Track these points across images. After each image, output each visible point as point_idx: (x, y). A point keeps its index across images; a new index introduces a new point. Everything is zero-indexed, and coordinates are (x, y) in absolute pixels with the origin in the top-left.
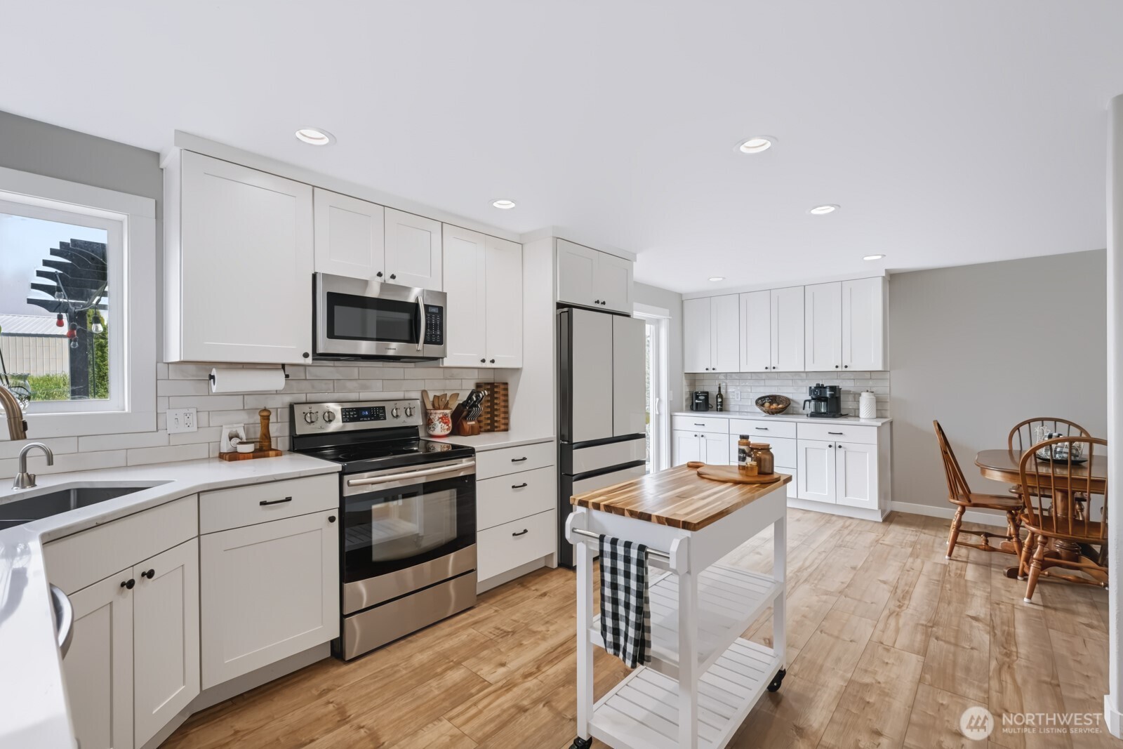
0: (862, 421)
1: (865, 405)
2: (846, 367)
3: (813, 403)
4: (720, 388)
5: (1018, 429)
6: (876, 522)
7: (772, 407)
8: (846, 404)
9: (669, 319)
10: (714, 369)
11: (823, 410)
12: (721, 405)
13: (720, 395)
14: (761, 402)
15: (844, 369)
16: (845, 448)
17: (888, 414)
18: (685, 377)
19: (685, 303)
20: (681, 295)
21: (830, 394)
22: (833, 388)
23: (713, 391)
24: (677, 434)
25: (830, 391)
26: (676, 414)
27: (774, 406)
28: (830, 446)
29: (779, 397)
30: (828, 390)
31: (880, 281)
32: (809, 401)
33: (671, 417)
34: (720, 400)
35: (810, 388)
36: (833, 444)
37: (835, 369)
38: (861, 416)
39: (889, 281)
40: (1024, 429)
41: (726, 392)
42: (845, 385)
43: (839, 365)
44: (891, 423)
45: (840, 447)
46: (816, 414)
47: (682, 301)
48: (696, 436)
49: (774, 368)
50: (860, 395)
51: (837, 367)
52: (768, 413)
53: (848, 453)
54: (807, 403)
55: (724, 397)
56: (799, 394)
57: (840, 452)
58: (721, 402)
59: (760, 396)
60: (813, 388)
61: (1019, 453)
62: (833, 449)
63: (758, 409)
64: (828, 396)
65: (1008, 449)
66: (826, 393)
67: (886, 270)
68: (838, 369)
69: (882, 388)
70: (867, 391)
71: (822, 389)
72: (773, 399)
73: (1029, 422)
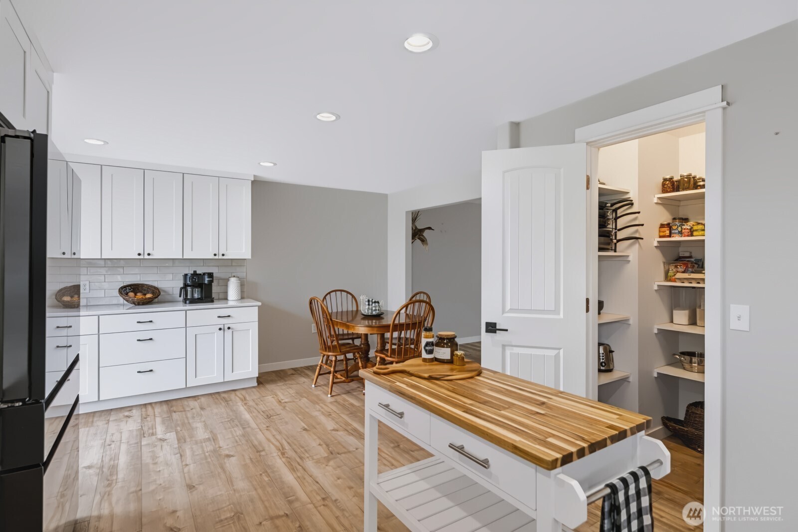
0: (230, 303)
1: (232, 289)
2: (223, 255)
3: (189, 289)
6: (254, 387)
7: (137, 297)
11: (198, 296)
14: (124, 291)
16: (232, 329)
17: (245, 294)
21: (208, 281)
22: (211, 275)
25: (208, 278)
27: (139, 296)
28: (220, 329)
29: (143, 285)
30: (206, 276)
32: (184, 288)
35: (186, 275)
36: (222, 327)
37: (212, 257)
38: (229, 299)
40: (328, 297)
43: (217, 253)
45: (229, 328)
46: (192, 300)
49: (148, 254)
50: (228, 280)
51: (215, 255)
52: (134, 303)
53: (234, 332)
54: (183, 290)
56: (172, 283)
57: (228, 333)
60: (188, 276)
62: (222, 331)
63: (121, 300)
64: (206, 282)
66: (204, 279)
67: (254, 175)
68: (216, 257)
70: (234, 276)
71: (199, 276)
72: (135, 288)
73: (329, 293)
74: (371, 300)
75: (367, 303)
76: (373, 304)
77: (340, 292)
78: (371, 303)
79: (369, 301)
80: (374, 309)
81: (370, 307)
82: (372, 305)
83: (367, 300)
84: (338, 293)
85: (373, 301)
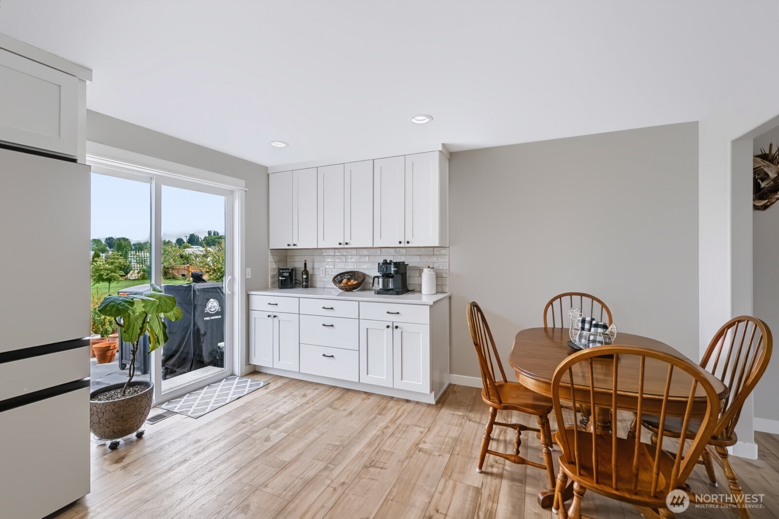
0: (421, 299)
1: (426, 281)
2: (408, 242)
3: (381, 280)
4: (305, 264)
5: (552, 304)
6: (429, 405)
7: (349, 283)
8: (412, 281)
9: (246, 191)
10: (294, 245)
11: (391, 286)
12: (307, 282)
13: (306, 272)
14: (338, 279)
15: (407, 245)
16: (401, 328)
17: (447, 289)
18: (271, 253)
19: (270, 175)
20: (266, 168)
21: (394, 271)
22: (397, 265)
23: (300, 266)
24: (254, 314)
25: (395, 267)
26: (253, 293)
27: (351, 282)
28: (388, 327)
30: (392, 266)
31: (437, 155)
32: (378, 277)
33: (248, 296)
34: (305, 277)
35: (379, 264)
36: (390, 324)
37: (398, 245)
38: (423, 292)
39: (449, 160)
40: (556, 303)
41: (313, 268)
42: (411, 261)
43: (402, 240)
44: (450, 297)
45: (397, 327)
46: (385, 291)
47: (268, 175)
48: (269, 316)
49: (347, 244)
50: (422, 270)
51: (400, 242)
52: (345, 289)
53: (403, 333)
54: (376, 279)
55: (310, 273)
56: (372, 270)
57: (397, 333)
58: (307, 278)
59: (339, 272)
60: (381, 264)
61: (552, 330)
62: (390, 329)
64: (392, 272)
65: (543, 326)
66: (391, 270)
67: (443, 145)
68: (401, 245)
69: (442, 263)
70: (429, 267)
71: (388, 265)
72: (352, 274)
73: (560, 297)
74: (588, 319)
75: (580, 325)
76: (593, 329)
77: (579, 297)
78: (587, 326)
79: (583, 321)
80: (592, 338)
81: (585, 333)
82: (590, 330)
83: (581, 318)
84: (576, 298)
85: (594, 322)
